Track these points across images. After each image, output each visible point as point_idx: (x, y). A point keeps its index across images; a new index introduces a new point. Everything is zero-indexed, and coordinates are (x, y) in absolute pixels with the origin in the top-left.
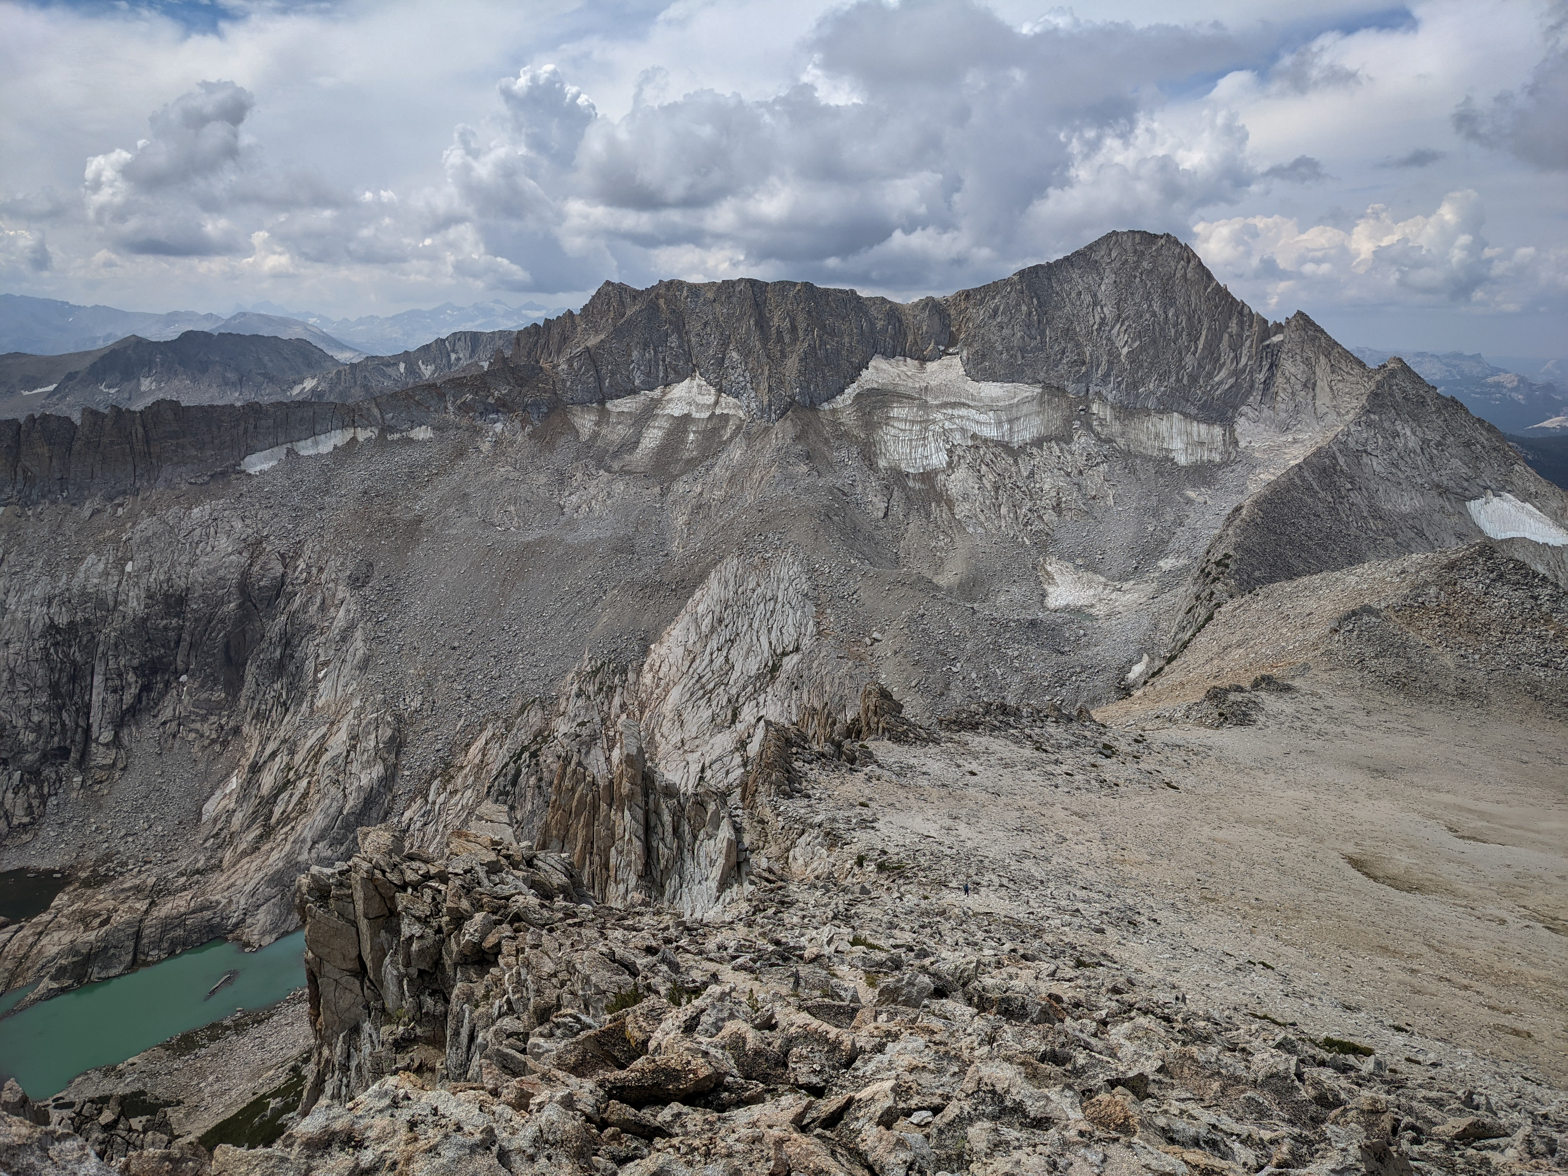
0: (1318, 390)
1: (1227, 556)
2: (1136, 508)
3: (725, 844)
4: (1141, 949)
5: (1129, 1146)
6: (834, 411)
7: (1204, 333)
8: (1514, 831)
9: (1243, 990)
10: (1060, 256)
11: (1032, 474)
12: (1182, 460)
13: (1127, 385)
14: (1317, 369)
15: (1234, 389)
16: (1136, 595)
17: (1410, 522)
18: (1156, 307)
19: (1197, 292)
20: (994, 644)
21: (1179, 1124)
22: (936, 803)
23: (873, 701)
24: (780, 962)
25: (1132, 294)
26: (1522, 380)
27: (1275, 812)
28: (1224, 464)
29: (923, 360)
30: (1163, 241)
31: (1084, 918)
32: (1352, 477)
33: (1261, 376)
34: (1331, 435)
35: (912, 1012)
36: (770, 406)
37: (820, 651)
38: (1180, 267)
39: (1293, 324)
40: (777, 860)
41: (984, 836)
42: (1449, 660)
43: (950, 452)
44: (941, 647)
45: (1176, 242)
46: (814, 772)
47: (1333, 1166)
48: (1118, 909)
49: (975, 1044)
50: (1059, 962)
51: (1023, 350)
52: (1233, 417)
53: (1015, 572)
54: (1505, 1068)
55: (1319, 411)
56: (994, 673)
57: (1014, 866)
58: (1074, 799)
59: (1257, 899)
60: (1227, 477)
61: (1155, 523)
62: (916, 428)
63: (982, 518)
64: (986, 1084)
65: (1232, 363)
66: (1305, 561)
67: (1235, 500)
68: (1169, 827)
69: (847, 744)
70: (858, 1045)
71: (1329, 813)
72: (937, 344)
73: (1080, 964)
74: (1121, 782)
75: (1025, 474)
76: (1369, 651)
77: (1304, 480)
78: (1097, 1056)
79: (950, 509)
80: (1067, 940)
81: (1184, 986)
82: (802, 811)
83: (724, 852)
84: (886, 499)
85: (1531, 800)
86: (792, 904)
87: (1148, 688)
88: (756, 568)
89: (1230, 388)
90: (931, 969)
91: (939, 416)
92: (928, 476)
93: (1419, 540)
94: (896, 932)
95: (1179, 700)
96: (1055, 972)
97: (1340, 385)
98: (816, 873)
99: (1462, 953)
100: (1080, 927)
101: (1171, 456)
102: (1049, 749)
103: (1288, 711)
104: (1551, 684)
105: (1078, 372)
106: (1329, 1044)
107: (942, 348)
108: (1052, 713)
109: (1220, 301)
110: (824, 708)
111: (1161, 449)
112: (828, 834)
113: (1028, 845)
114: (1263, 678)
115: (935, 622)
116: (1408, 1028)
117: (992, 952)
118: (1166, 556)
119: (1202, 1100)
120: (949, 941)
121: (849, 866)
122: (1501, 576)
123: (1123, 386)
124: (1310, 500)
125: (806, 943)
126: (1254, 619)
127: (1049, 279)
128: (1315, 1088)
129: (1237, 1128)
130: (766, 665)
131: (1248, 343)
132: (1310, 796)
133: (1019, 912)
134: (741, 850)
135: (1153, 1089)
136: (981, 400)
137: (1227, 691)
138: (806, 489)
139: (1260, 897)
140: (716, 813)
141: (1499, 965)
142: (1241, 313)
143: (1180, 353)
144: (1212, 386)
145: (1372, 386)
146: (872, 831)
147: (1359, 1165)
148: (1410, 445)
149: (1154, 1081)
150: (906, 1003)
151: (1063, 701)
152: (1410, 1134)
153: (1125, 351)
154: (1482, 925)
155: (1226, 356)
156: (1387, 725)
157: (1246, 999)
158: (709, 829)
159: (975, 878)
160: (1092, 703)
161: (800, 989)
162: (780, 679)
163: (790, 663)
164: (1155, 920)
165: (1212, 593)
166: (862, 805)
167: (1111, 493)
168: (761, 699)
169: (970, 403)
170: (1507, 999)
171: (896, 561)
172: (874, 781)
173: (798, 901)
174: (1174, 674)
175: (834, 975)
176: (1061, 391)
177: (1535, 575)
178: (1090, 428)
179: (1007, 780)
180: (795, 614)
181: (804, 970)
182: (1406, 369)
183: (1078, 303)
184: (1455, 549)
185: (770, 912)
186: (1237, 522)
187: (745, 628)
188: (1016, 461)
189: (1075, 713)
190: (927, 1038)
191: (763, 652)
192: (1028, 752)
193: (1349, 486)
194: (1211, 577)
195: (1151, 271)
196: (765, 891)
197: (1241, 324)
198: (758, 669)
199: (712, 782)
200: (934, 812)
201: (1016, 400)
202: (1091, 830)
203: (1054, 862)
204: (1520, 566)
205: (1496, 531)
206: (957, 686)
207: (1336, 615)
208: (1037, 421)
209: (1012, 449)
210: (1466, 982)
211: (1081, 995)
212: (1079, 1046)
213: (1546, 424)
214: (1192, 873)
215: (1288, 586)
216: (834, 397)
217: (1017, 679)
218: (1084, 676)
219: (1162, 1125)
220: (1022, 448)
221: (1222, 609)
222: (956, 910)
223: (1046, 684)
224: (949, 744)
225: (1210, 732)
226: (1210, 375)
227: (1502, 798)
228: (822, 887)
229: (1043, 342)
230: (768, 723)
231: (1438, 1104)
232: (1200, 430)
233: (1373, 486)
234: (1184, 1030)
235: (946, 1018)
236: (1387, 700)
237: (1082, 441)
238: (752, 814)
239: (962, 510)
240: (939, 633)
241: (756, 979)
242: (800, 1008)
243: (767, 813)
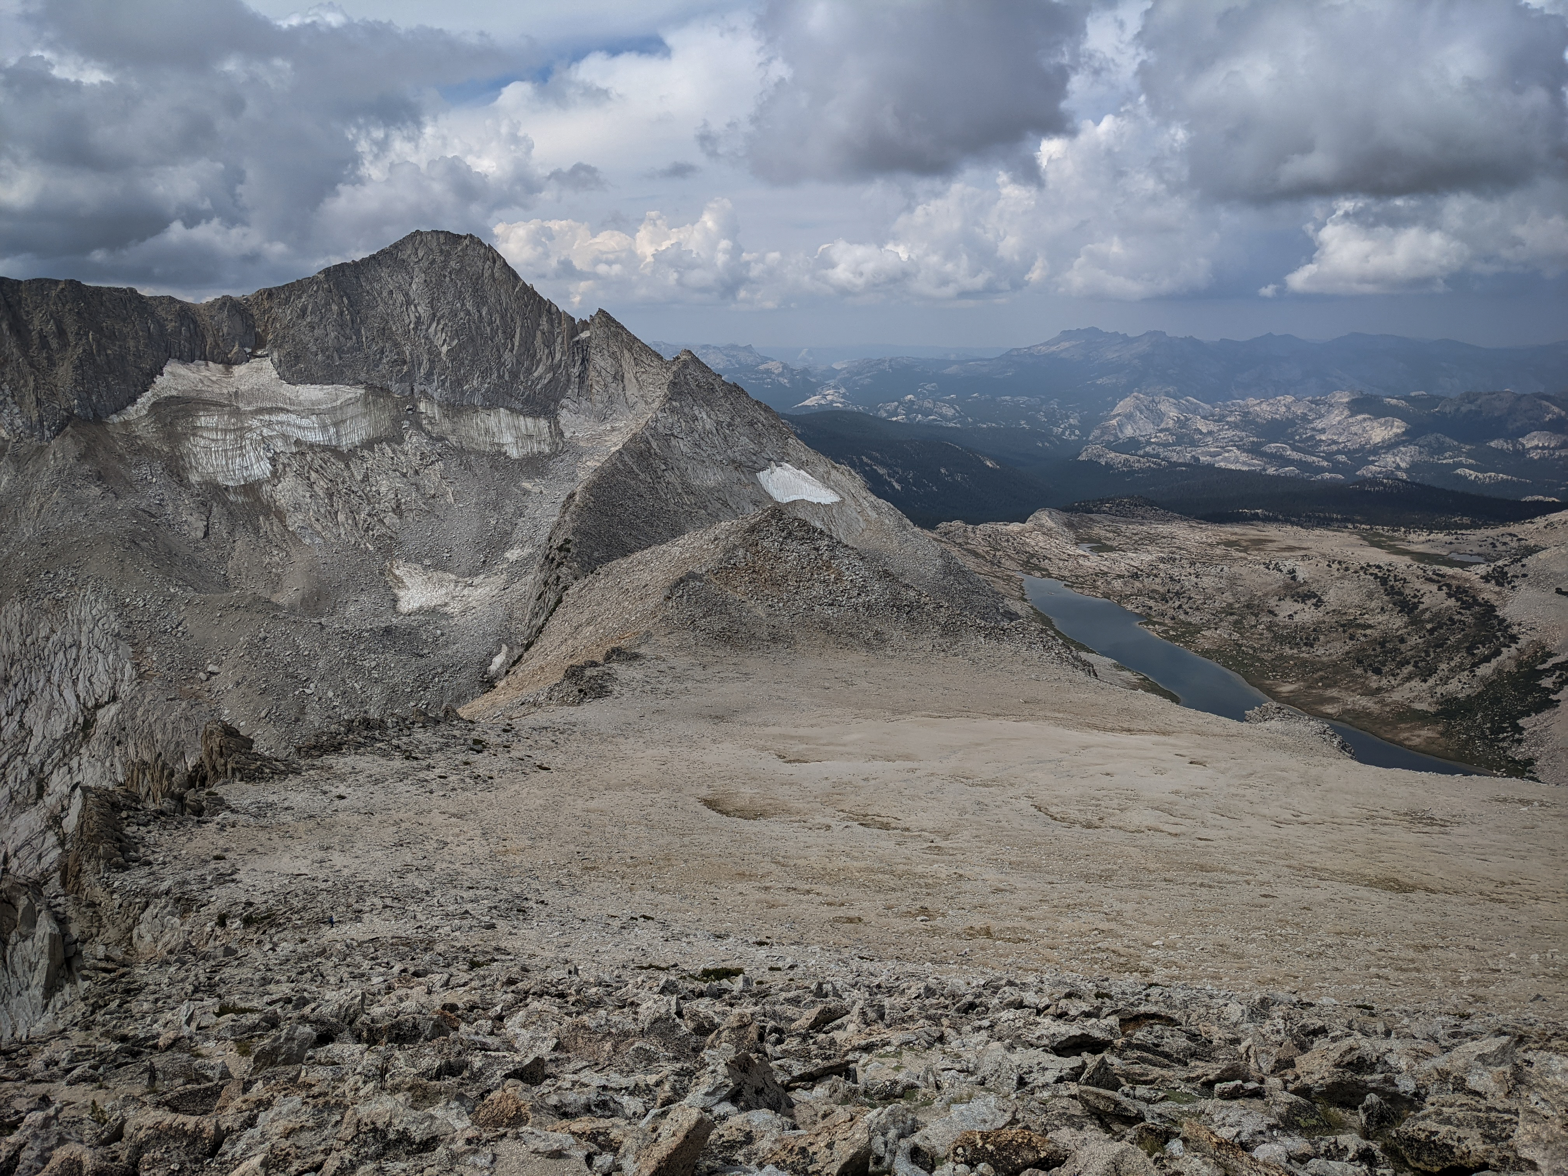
0: (626, 382)
1: (567, 541)
2: (477, 504)
3: (46, 941)
4: (532, 934)
5: (518, 1137)
6: (126, 424)
7: (518, 331)
8: (826, 748)
9: (629, 947)
10: (366, 255)
11: (366, 479)
12: (514, 453)
13: (451, 383)
14: (623, 363)
15: (553, 383)
16: (488, 589)
17: (716, 494)
18: (469, 305)
19: (507, 291)
20: (349, 658)
21: (570, 1097)
22: (304, 837)
23: (216, 742)
24: (129, 1060)
25: (444, 293)
26: (785, 367)
27: (638, 772)
28: (554, 455)
29: (229, 364)
30: (467, 242)
31: (473, 918)
32: (665, 459)
33: (575, 370)
34: (643, 422)
35: (292, 1071)
36: (41, 422)
37: (144, 696)
38: (487, 267)
39: (597, 321)
40: (118, 943)
41: (361, 860)
42: (760, 611)
43: (273, 461)
44: (290, 670)
45: (480, 243)
46: (153, 834)
47: (706, 1090)
48: (506, 901)
49: (360, 1084)
50: (452, 970)
51: (339, 350)
52: (555, 410)
53: (362, 580)
54: (846, 953)
55: (630, 401)
56: (353, 688)
57: (396, 883)
58: (450, 800)
59: (632, 858)
60: (558, 467)
61: (496, 516)
62: (230, 437)
63: (319, 528)
64: (366, 1125)
65: (547, 358)
66: (636, 537)
67: (568, 487)
68: (545, 808)
69: (190, 796)
70: (223, 1127)
71: (683, 763)
72: (242, 346)
73: (474, 965)
74: (494, 774)
75: (359, 478)
76: (699, 612)
77: (625, 464)
78: (493, 1054)
79: (281, 521)
80: (459, 945)
81: (576, 958)
82: (143, 881)
83: (46, 950)
84: (204, 517)
85: (836, 719)
86: (140, 990)
87: (510, 677)
88: (47, 611)
89: (550, 382)
90: (312, 1017)
91: (255, 423)
92: (251, 488)
93: (724, 509)
94: (272, 987)
95: (541, 683)
96: (448, 980)
97: (644, 376)
98: (169, 947)
99: (802, 862)
100: (471, 928)
101: (503, 450)
102: (419, 755)
103: (639, 677)
104: (837, 619)
105: (400, 371)
106: (707, 974)
107: (249, 350)
108: (418, 719)
109: (529, 300)
110: (156, 760)
111: (493, 444)
112: (178, 900)
113: (409, 859)
114: (613, 651)
115: (280, 644)
116: (768, 941)
117: (381, 979)
118: (511, 547)
119: (597, 1064)
120: (332, 980)
121: (208, 929)
122: (790, 534)
123: (447, 384)
124: (633, 482)
125: (161, 1030)
126: (598, 597)
127: (357, 278)
128: (693, 1020)
129: (624, 1082)
130: (75, 723)
131: (559, 340)
132: (666, 751)
133: (406, 929)
134: (70, 944)
135: (551, 1069)
136: (300, 404)
137: (583, 668)
138: (102, 515)
139: (634, 855)
140: (30, 908)
141: (830, 866)
142: (549, 311)
143: (498, 350)
144: (533, 382)
145: (670, 376)
146: (232, 885)
147: (727, 1081)
148: (707, 427)
149: (551, 1060)
150: (286, 1062)
151: (428, 704)
152: (774, 1037)
153: (445, 349)
154: (814, 834)
155: (542, 353)
156: (721, 675)
157: (631, 955)
158: (23, 929)
159: (356, 906)
160: (458, 701)
161: (157, 1083)
162: (97, 736)
163: (106, 716)
164: (542, 902)
165: (558, 578)
166: (217, 858)
167: (450, 490)
168: (74, 763)
169: (288, 407)
170: (838, 893)
171: (226, 584)
172: (229, 829)
173: (147, 984)
174: (533, 660)
175: (199, 1056)
176: (385, 391)
177: (815, 530)
178: (420, 427)
179: (379, 797)
180: (106, 657)
181: (159, 1061)
182: (695, 360)
183: (391, 302)
184: (754, 515)
185: (113, 1005)
186: (572, 508)
187: (41, 684)
188: (347, 466)
189: (442, 715)
190: (304, 1094)
191: (69, 709)
192: (398, 763)
193: (664, 467)
194: (555, 563)
195: (459, 271)
196: (105, 983)
197: (551, 321)
198: (66, 729)
199: (21, 873)
200: (302, 847)
201: (339, 402)
202: (471, 828)
203: (437, 869)
204: (803, 524)
205: (782, 496)
206: (313, 709)
207: (667, 584)
208: (364, 423)
209: (342, 453)
210: (807, 887)
211: (476, 997)
212: (476, 1049)
213: (807, 403)
214: (572, 847)
215: (624, 563)
216: (124, 408)
217: (378, 690)
218: (446, 676)
219: (554, 1103)
220: (352, 452)
221: (570, 591)
222: (338, 946)
223: (409, 690)
224: (312, 772)
225: (572, 709)
226: (529, 371)
227: (814, 721)
228: (176, 961)
229: (359, 341)
230: (86, 790)
231: (795, 1001)
232: (527, 424)
233: (682, 465)
234: (577, 1001)
235: (334, 1063)
236: (717, 654)
237: (413, 441)
238: (77, 899)
239: (295, 521)
240: (286, 656)
241: (100, 1087)
242: (158, 1105)
243: (99, 894)
